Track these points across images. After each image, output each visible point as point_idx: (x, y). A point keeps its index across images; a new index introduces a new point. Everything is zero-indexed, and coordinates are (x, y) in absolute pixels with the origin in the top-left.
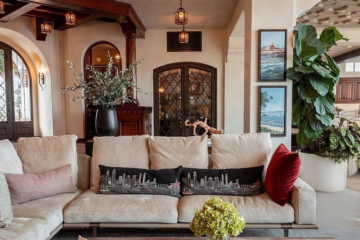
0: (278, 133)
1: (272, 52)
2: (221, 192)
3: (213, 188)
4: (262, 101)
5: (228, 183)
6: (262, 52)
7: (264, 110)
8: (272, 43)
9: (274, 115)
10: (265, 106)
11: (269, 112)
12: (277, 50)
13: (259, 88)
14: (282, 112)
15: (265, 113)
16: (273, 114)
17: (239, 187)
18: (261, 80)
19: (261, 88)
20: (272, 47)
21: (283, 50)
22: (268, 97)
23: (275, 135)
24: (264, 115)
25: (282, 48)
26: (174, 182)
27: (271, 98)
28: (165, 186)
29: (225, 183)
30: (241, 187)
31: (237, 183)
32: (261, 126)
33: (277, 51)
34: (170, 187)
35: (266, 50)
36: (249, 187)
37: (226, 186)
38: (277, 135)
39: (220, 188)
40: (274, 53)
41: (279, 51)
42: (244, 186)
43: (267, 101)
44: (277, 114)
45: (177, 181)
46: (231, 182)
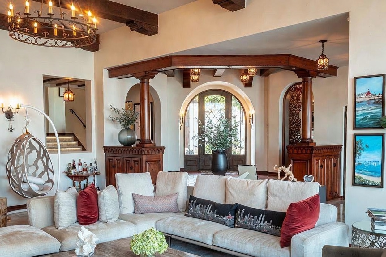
0: (373, 183)
1: (368, 99)
2: (258, 229)
3: (252, 224)
4: (357, 149)
5: (263, 223)
6: (357, 100)
7: (358, 158)
8: (368, 90)
9: (370, 164)
10: (360, 155)
11: (364, 161)
12: (374, 96)
13: (355, 136)
14: (378, 161)
15: (360, 162)
16: (368, 163)
17: (270, 227)
18: (356, 128)
19: (356, 136)
20: (368, 94)
21: (380, 96)
22: (364, 145)
23: (371, 185)
24: (360, 164)
25: (379, 94)
26: (228, 215)
27: (367, 146)
28: (222, 217)
29: (261, 222)
30: (272, 227)
31: (270, 224)
32: (356, 174)
33: (373, 98)
34: (225, 218)
35: (361, 97)
36: (278, 228)
37: (262, 224)
38: (373, 185)
39: (256, 226)
40: (370, 100)
41: (375, 98)
42: (274, 227)
43: (363, 150)
44: (373, 164)
45: (230, 214)
46: (266, 222)
